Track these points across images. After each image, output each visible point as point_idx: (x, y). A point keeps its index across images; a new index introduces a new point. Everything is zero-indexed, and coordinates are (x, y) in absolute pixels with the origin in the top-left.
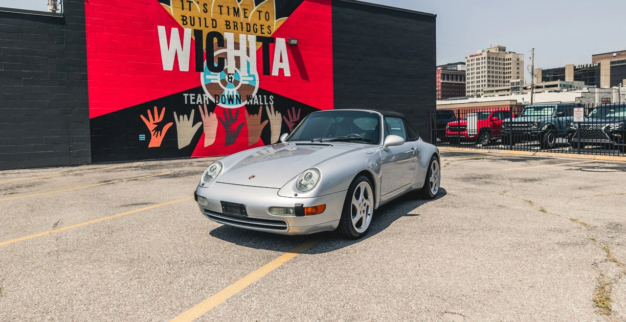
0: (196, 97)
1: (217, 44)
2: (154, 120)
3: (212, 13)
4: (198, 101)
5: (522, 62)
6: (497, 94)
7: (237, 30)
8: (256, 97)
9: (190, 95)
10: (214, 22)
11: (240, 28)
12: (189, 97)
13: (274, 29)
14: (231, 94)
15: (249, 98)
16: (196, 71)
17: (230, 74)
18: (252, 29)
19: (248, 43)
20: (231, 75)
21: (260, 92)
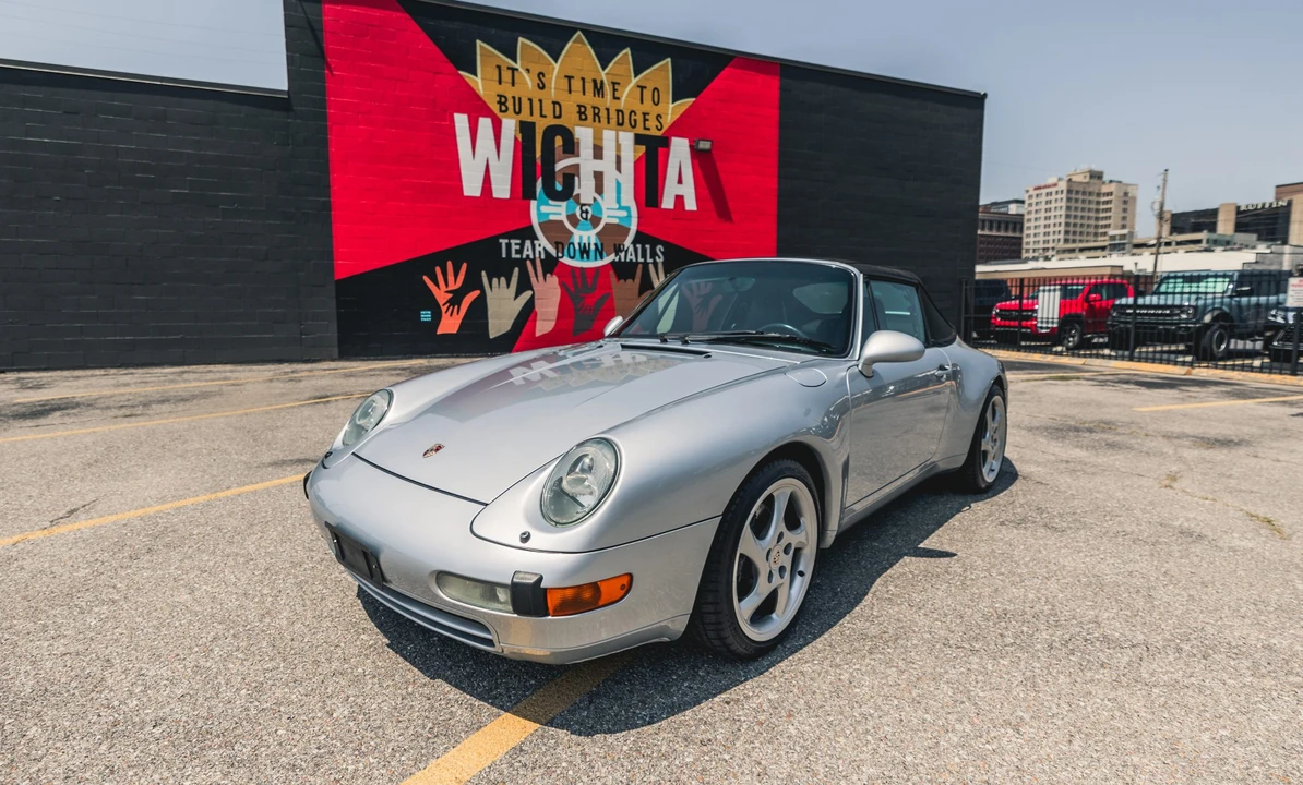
0: (522, 245)
2: (447, 285)
3: (553, 91)
4: (525, 253)
7: (600, 121)
8: (631, 249)
9: (512, 241)
11: (604, 120)
12: (509, 245)
13: (668, 120)
14: (585, 240)
15: (618, 250)
16: (523, 198)
17: (585, 205)
18: (627, 120)
19: (618, 147)
20: (587, 207)
21: (640, 238)
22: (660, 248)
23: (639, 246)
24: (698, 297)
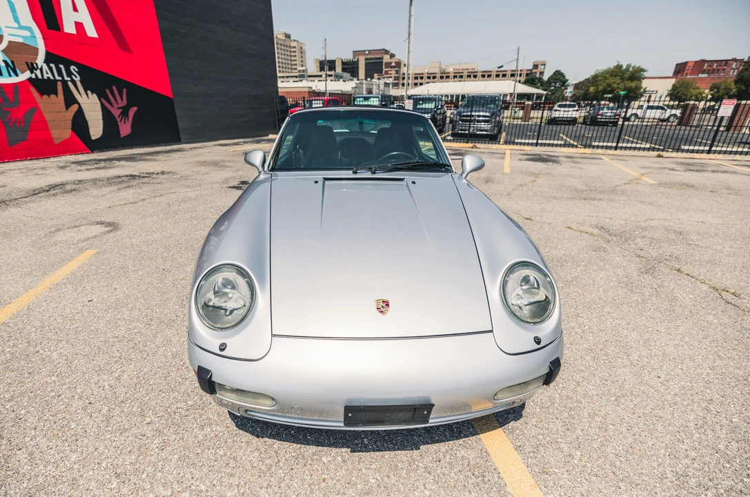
5: (305, 51)
6: (291, 80)
8: (45, 67)
15: (32, 68)
21: (49, 59)
22: (73, 68)
23: (52, 66)
24: (118, 108)
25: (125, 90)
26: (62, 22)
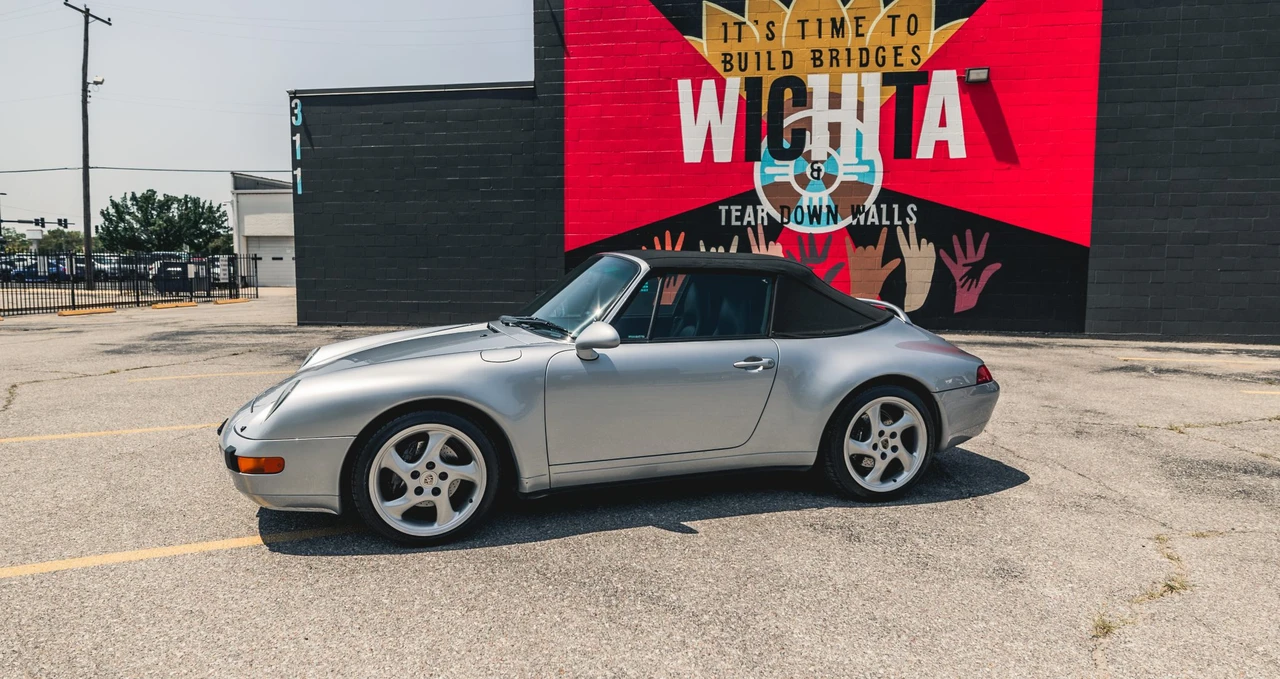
0: (743, 211)
1: (791, 102)
3: (783, 39)
4: (746, 219)
7: (838, 65)
8: (874, 209)
9: (732, 207)
10: (788, 56)
11: (843, 62)
12: (729, 212)
13: (928, 51)
14: (816, 202)
15: (856, 211)
16: (747, 160)
17: (817, 162)
18: (872, 59)
19: (861, 91)
20: (819, 165)
21: (885, 196)
22: (911, 208)
23: (884, 207)
24: (964, 265)
25: (987, 235)
26: (917, 145)
